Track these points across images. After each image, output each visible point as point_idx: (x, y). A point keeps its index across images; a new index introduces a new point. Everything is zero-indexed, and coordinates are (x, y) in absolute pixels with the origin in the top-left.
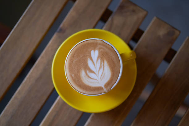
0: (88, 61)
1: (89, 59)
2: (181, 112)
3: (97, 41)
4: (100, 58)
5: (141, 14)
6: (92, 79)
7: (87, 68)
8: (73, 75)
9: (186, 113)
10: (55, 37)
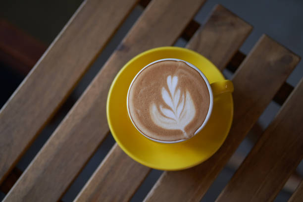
0: (162, 90)
1: (163, 88)
2: (291, 184)
3: (177, 63)
4: (179, 87)
5: (244, 30)
6: (167, 117)
7: (160, 101)
8: (139, 111)
9: (298, 186)
10: (113, 57)
